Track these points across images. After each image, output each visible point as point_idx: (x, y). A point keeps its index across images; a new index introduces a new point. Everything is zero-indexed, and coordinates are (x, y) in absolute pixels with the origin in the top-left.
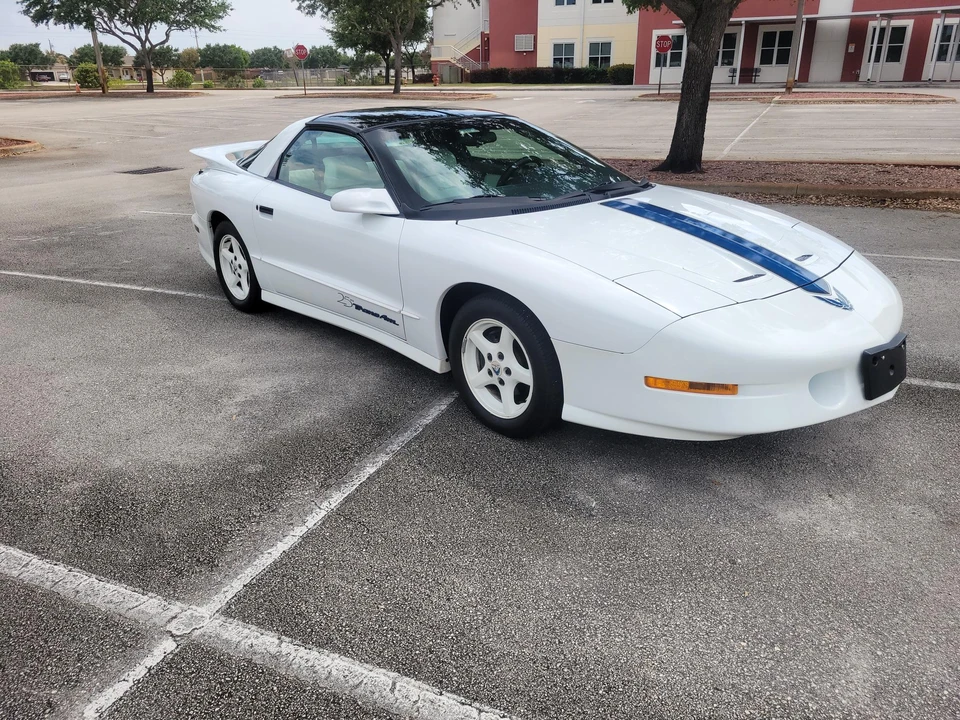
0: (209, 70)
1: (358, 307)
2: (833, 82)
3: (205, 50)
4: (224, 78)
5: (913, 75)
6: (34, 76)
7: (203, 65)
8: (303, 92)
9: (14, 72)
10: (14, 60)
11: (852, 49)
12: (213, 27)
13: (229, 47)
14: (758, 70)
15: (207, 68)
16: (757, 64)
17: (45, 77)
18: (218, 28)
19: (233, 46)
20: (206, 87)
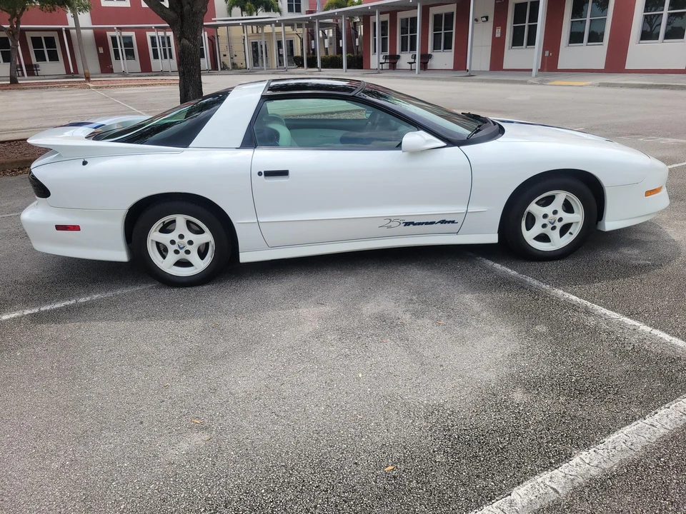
1: (407, 224)
2: (96, 74)
5: (146, 68)
11: (101, 50)
14: (36, 66)
16: (34, 61)
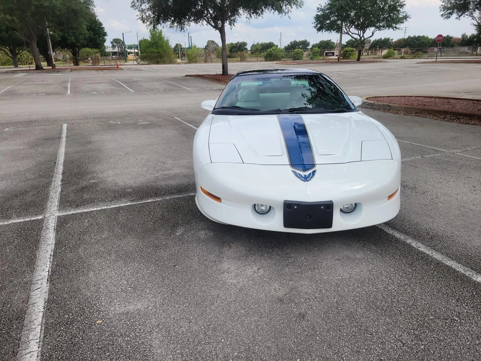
0: (407, 49)
3: (407, 39)
4: (413, 53)
6: (327, 54)
7: (404, 46)
8: (435, 60)
9: (318, 52)
10: (319, 48)
12: (396, 28)
13: (420, 37)
15: (406, 48)
17: (331, 54)
18: (399, 29)
19: (424, 36)
20: (402, 58)
